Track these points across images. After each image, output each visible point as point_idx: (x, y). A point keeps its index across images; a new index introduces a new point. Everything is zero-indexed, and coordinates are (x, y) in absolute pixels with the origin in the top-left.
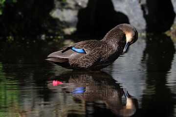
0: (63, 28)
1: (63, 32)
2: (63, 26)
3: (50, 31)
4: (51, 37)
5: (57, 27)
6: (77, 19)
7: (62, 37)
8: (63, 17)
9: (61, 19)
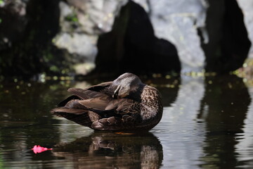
0: (74, 64)
1: (74, 71)
2: (74, 60)
3: (53, 68)
4: (55, 78)
5: (64, 63)
6: (95, 50)
7: (72, 78)
8: (75, 47)
9: (71, 50)
